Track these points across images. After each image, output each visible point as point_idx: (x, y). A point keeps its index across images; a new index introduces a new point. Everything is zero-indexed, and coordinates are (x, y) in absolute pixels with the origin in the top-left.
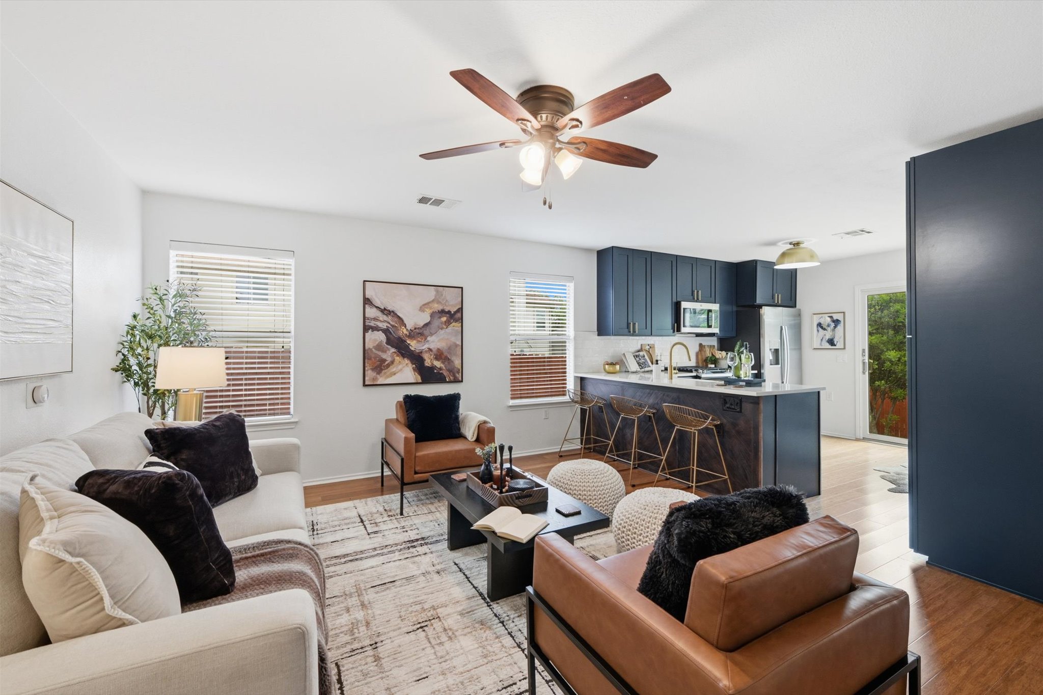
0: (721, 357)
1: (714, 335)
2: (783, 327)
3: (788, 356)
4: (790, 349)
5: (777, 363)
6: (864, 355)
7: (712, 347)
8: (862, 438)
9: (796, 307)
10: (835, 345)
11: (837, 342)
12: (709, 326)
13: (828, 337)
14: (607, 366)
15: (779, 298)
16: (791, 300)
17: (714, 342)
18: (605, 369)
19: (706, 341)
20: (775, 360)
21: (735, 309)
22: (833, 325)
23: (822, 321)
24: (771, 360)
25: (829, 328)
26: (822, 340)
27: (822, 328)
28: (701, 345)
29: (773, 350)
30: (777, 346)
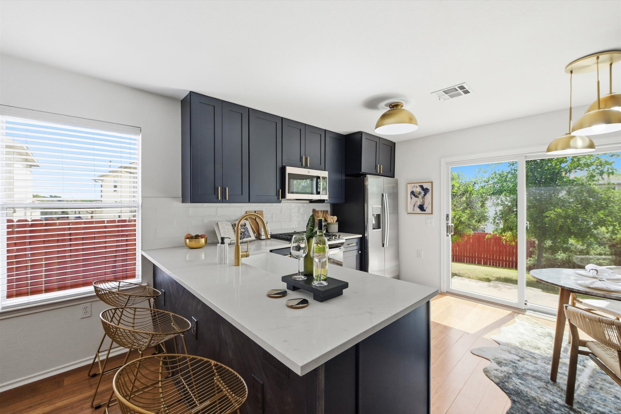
0: (332, 222)
1: (324, 202)
2: (384, 194)
3: (388, 219)
4: (389, 213)
5: (379, 228)
6: (448, 220)
7: (325, 212)
8: (445, 292)
9: (394, 177)
10: (425, 211)
11: (426, 208)
12: (318, 193)
13: (419, 203)
14: (188, 240)
15: (381, 168)
16: (391, 171)
17: (326, 207)
18: (186, 243)
19: (319, 207)
20: (377, 225)
21: (344, 177)
22: (423, 193)
23: (414, 190)
24: (373, 224)
25: (420, 196)
26: (414, 206)
27: (414, 195)
28: (314, 211)
29: (375, 216)
30: (379, 212)
